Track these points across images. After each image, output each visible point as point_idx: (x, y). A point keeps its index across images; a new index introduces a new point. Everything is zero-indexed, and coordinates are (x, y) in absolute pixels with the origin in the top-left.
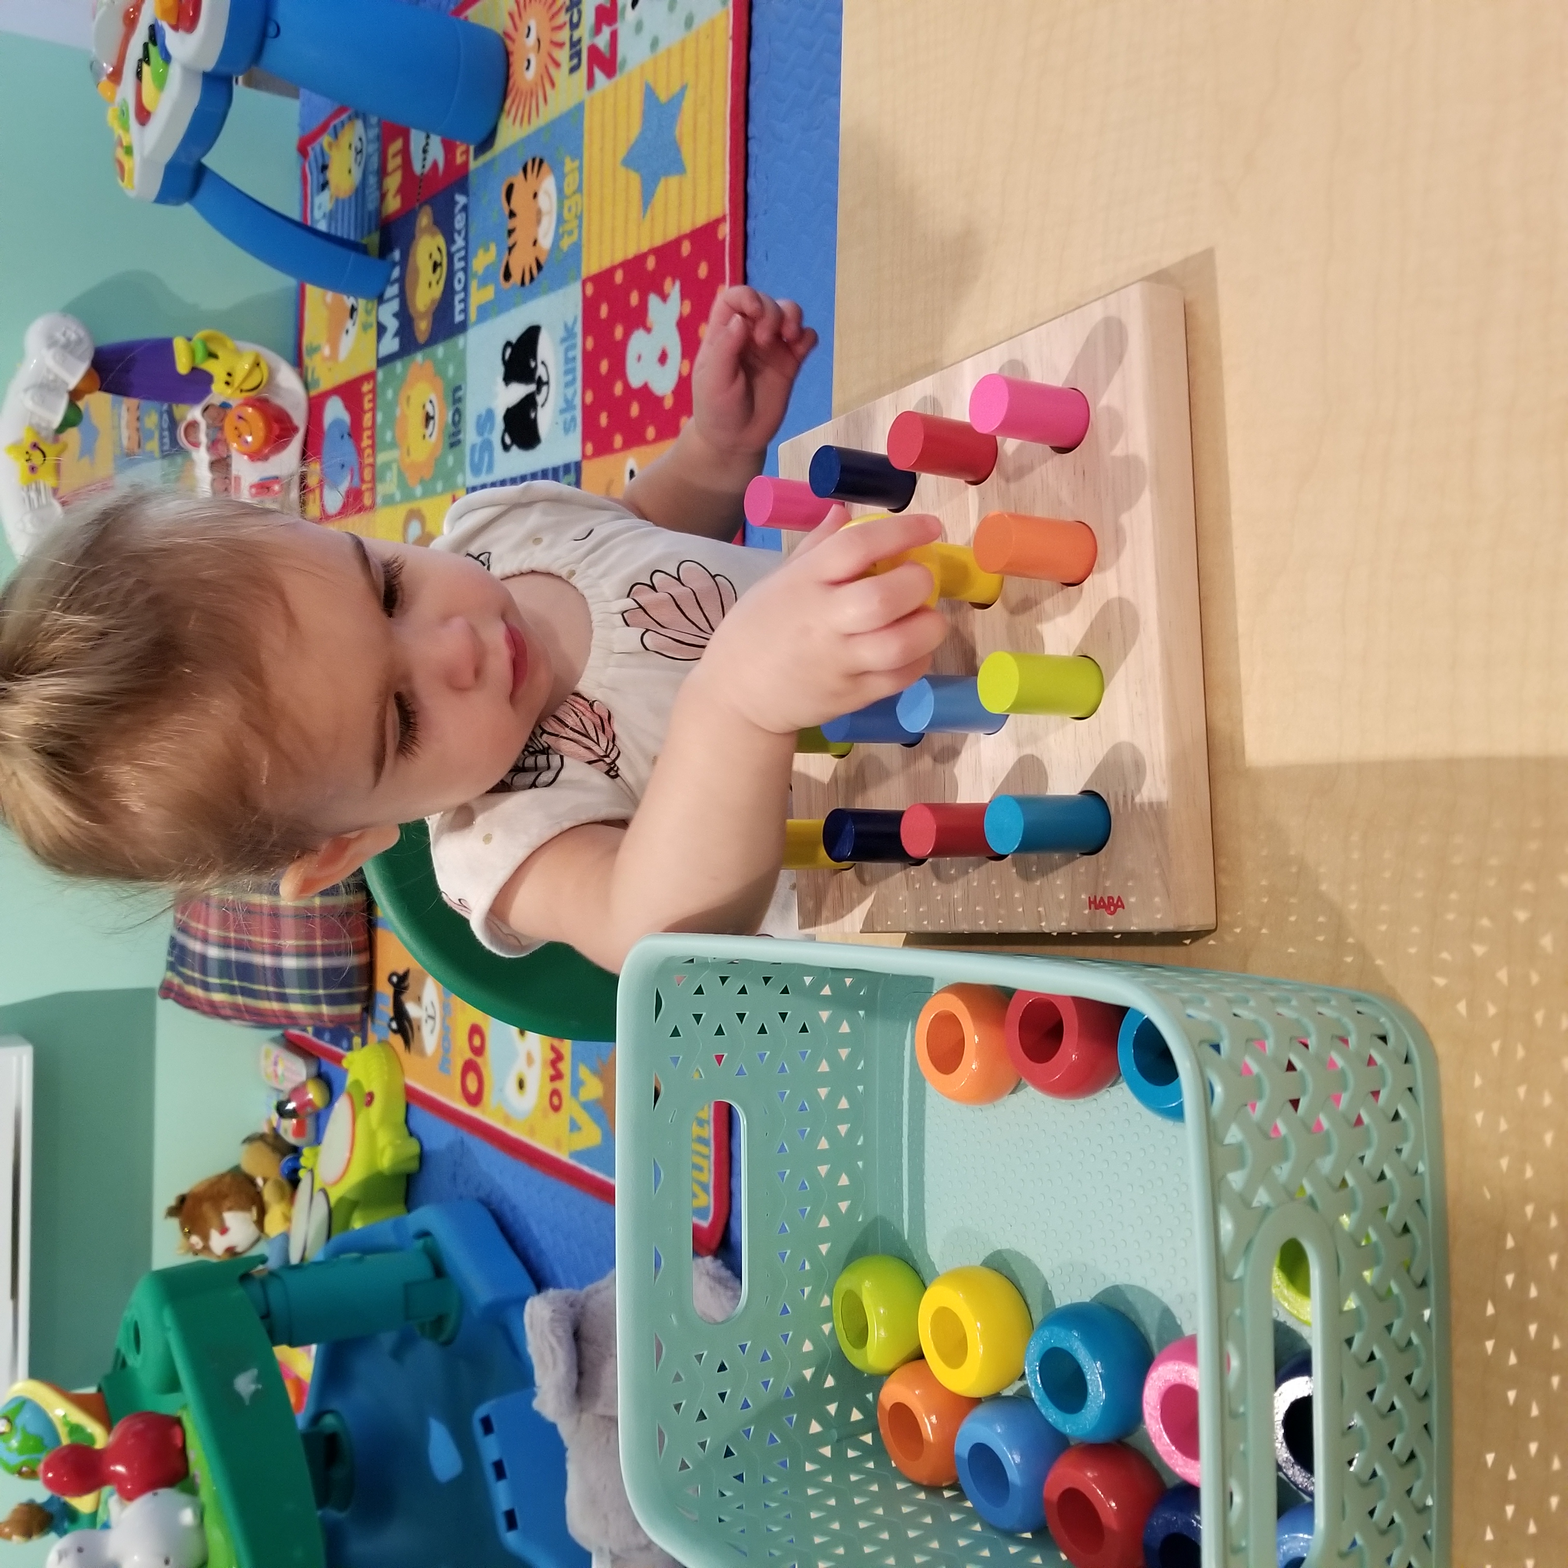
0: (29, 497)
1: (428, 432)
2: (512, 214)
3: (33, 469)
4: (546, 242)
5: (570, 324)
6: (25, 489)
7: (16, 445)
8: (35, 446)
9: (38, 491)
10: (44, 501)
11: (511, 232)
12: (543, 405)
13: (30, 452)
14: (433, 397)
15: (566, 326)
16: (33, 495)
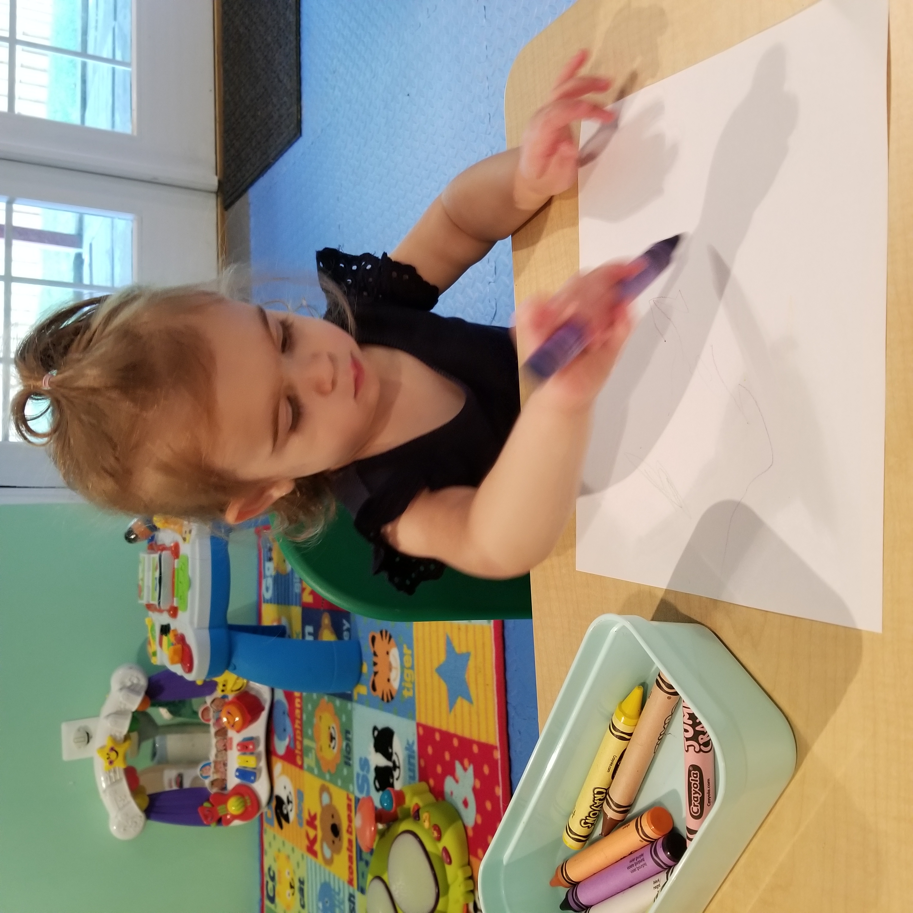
0: (110, 777)
1: (332, 745)
2: (375, 654)
3: (111, 763)
4: (395, 684)
5: (411, 742)
6: (108, 772)
7: (102, 748)
8: (112, 749)
9: (115, 772)
10: (118, 777)
11: (375, 664)
12: (397, 779)
13: (109, 753)
14: (334, 726)
15: (408, 744)
16: (112, 774)
